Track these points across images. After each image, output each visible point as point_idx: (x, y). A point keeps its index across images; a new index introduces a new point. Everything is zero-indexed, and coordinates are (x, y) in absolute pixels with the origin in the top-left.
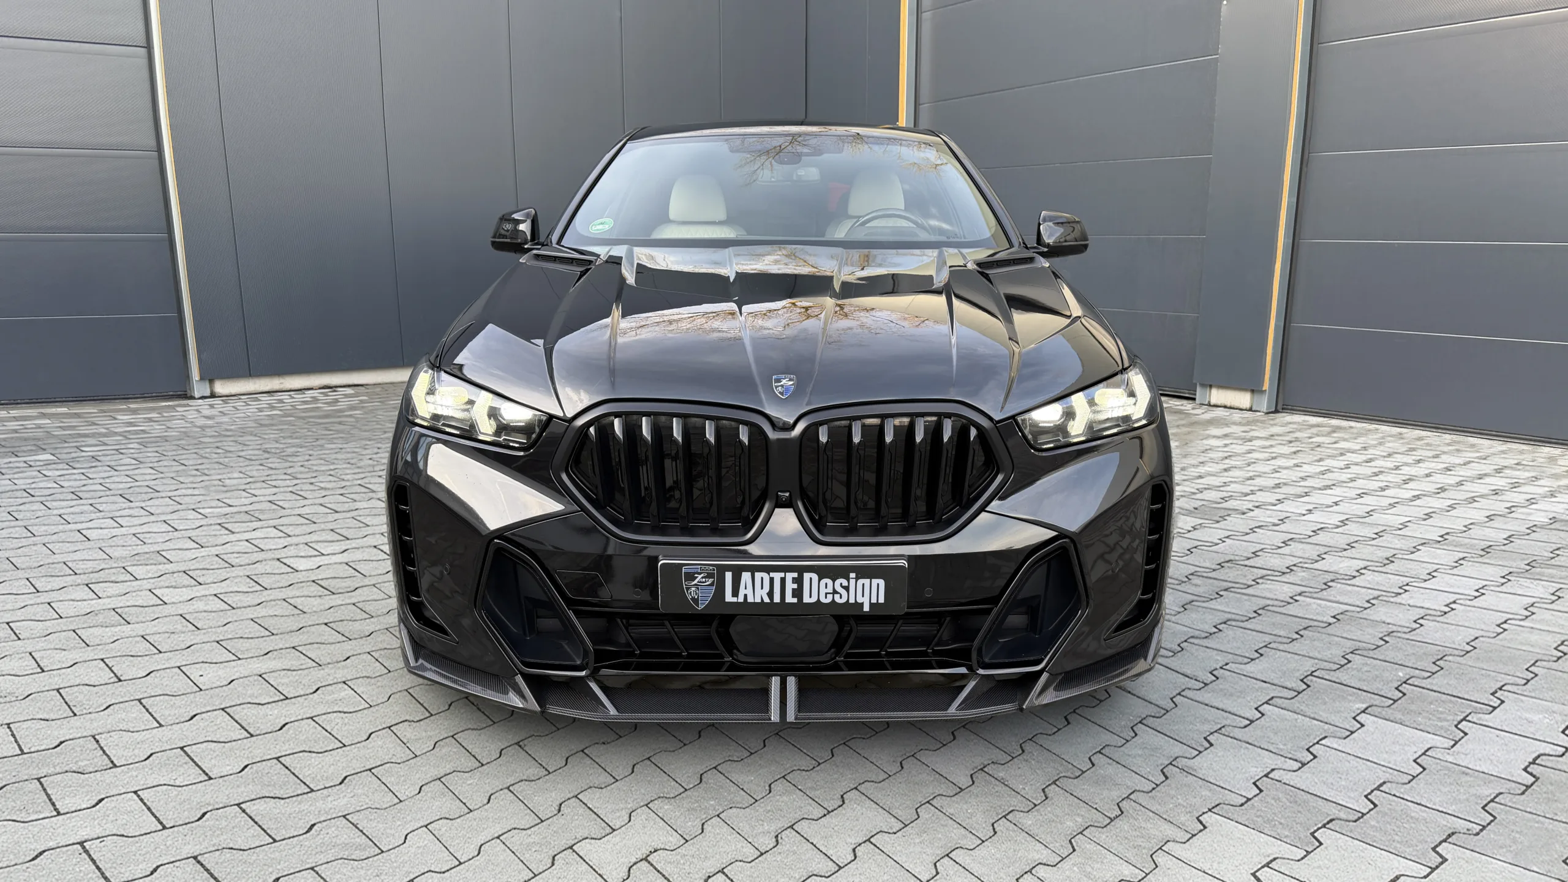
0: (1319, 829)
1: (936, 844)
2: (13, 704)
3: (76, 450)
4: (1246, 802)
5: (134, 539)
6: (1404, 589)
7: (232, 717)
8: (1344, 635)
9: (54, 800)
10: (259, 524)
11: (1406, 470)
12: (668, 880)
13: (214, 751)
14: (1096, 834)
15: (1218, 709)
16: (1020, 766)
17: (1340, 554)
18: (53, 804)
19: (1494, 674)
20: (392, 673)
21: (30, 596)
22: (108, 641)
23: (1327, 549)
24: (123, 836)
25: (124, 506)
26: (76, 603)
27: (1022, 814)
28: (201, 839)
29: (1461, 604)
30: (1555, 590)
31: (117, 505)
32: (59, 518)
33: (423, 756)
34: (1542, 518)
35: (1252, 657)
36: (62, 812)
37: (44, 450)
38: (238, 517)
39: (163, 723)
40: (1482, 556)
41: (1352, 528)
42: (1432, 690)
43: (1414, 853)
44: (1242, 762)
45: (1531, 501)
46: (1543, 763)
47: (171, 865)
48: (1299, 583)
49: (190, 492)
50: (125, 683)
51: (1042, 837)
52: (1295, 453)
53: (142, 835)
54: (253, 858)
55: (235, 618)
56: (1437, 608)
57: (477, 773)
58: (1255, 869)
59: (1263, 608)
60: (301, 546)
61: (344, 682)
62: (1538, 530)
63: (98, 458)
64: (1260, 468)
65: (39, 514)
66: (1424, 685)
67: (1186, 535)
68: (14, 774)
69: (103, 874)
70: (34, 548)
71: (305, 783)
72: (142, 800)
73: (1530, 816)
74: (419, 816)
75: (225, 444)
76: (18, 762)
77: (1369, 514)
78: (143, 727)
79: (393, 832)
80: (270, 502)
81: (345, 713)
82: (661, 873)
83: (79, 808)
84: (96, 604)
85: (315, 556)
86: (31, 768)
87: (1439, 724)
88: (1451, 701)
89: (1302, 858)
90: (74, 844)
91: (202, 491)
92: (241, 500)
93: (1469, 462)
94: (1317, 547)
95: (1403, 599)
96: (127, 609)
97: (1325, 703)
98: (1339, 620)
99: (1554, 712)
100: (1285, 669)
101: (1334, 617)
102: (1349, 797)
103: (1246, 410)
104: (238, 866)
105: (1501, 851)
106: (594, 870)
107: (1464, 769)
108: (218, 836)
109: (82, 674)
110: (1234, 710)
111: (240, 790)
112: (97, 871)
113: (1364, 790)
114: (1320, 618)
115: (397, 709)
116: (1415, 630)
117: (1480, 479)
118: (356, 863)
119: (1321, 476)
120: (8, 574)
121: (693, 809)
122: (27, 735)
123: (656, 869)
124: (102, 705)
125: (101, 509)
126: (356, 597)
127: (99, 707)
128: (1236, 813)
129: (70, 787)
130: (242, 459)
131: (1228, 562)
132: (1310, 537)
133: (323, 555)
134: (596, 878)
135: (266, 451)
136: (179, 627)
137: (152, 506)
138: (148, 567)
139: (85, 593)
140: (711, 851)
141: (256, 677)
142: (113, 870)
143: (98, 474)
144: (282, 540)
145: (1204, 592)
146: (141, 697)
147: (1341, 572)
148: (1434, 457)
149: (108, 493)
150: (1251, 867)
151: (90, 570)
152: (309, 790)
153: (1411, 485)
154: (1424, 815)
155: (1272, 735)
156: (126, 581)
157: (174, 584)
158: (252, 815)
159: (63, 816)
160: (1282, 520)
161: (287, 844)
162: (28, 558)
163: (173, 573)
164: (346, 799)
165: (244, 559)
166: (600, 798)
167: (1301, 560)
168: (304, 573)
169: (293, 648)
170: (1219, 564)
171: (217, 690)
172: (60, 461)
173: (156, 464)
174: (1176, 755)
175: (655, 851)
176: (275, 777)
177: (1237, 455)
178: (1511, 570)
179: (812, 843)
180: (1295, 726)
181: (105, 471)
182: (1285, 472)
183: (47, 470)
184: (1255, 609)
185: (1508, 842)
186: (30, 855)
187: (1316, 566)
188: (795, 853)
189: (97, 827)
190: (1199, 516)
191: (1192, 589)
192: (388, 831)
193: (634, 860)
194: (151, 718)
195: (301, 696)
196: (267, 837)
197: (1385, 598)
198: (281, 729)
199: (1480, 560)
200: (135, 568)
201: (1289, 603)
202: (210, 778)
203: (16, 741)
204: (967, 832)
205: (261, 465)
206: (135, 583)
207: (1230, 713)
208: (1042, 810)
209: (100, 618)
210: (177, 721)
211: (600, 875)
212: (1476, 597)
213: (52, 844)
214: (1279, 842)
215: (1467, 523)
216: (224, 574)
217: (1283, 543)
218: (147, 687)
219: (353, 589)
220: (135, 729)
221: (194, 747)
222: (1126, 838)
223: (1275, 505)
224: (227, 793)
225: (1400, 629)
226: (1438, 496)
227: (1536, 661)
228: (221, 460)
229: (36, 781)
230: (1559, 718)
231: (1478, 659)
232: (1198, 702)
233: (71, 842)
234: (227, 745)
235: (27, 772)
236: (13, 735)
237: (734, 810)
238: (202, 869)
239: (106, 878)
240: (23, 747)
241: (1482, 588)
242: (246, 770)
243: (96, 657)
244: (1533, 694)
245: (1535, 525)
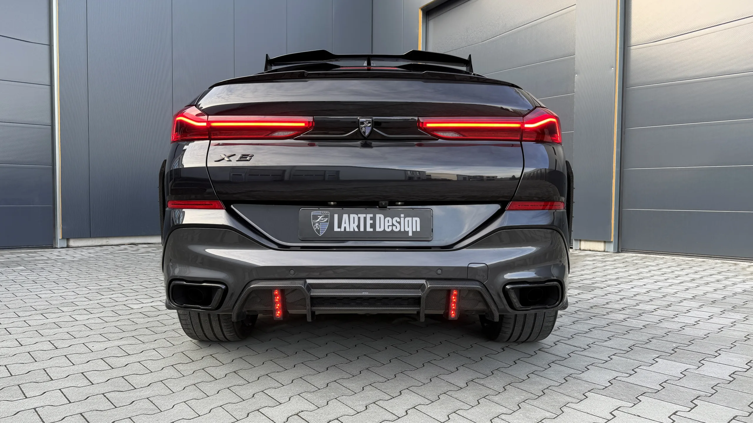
0: (639, 396)
1: (448, 408)
2: (8, 358)
3: (34, 265)
4: (605, 388)
5: (61, 297)
6: (676, 316)
7: (105, 362)
8: (648, 332)
9: (25, 393)
10: (114, 292)
11: (676, 273)
12: (308, 422)
13: (96, 374)
14: (532, 402)
15: (591, 357)
16: (492, 379)
17: (647, 303)
18: (24, 394)
19: (716, 345)
20: (175, 346)
21: (16, 318)
22: (52, 334)
23: (640, 302)
24: (52, 406)
25: (55, 286)
26: (37, 321)
27: (493, 396)
28: (85, 407)
29: (702, 322)
30: (745, 316)
31: (52, 286)
32: (27, 290)
33: (188, 376)
34: (740, 290)
35: (606, 340)
36: (28, 397)
37: (21, 265)
38: (104, 290)
39: (75, 364)
40: (711, 304)
41: (652, 294)
42: (688, 351)
43: (683, 403)
44: (603, 375)
45: (734, 284)
46: (737, 374)
47: (71, 417)
48: (627, 314)
49: (84, 281)
50: (59, 349)
51: (504, 404)
52: (626, 266)
53: (60, 405)
54: (105, 414)
55: (108, 326)
56: (691, 323)
57: (213, 383)
58: (611, 411)
59: (611, 323)
60: (134, 300)
61: (154, 349)
62: (737, 294)
63: (44, 268)
64: (610, 272)
65: (19, 289)
66: (685, 349)
67: (575, 297)
68: (8, 383)
69: (42, 420)
70: (17, 301)
71: (133, 386)
72: (62, 392)
73: (732, 391)
74: (182, 398)
75: (99, 263)
76: (10, 379)
77: (660, 289)
78: (66, 365)
79: (167, 404)
80: (118, 284)
81: (153, 360)
82: (304, 420)
83: (35, 396)
84: (46, 321)
85: (140, 304)
86: (15, 381)
87: (692, 361)
88: (697, 354)
89: (633, 406)
90: (32, 409)
91: (89, 280)
92: (106, 284)
93: (706, 270)
94: (636, 301)
95: (675, 320)
96: (60, 323)
97: (640, 355)
98: (646, 327)
99: (743, 358)
100: (621, 344)
101: (644, 326)
102: (652, 385)
103: (602, 252)
104: (98, 417)
105: (721, 402)
106: (269, 419)
107: (703, 376)
108: (92, 406)
109: (39, 346)
110: (599, 358)
111: (105, 388)
112: (40, 419)
113: (659, 383)
114: (637, 327)
115: (176, 359)
116: (681, 330)
117: (711, 276)
118: (149, 416)
119: (638, 275)
120: (5, 311)
121: (323, 396)
122: (14, 369)
123: (302, 418)
124: (48, 357)
125: (45, 287)
126: (159, 318)
127: (47, 358)
128: (602, 392)
129: (32, 388)
130: (106, 269)
131: (595, 306)
132: (632, 297)
133: (143, 303)
134: (270, 422)
135: (116, 266)
136: (84, 329)
137: (67, 286)
138: (68, 308)
139: (41, 317)
140: (331, 411)
141: (117, 347)
142: (46, 418)
143: (44, 274)
144: (125, 298)
145: (584, 317)
146: (66, 354)
147: (647, 310)
148: (689, 268)
149: (48, 281)
150: (609, 410)
151: (43, 309)
152: (134, 388)
153: (679, 278)
154: (686, 390)
155: (616, 366)
156: (59, 313)
157: (80, 313)
158: (108, 398)
159: (28, 399)
160: (620, 291)
161: (121, 408)
162: (14, 305)
163: (79, 310)
164: (149, 392)
165: (110, 305)
166: (275, 392)
167: (628, 305)
168: (135, 310)
169: (133, 336)
170: (591, 307)
171: (99, 352)
172: (28, 269)
173: (69, 271)
174: (571, 373)
175: (302, 411)
176: (121, 384)
177: (599, 267)
178: (725, 309)
179: (385, 409)
180: (627, 362)
181: (47, 273)
182: (620, 273)
183: (22, 272)
184: (607, 323)
185: (723, 399)
186: (13, 413)
187: (635, 308)
188: (375, 412)
189: (42, 402)
190: (581, 289)
191: (578, 316)
192: (165, 404)
193: (291, 415)
194: (70, 362)
195: (135, 354)
196: (113, 406)
197: (667, 320)
198: (126, 366)
199: (711, 305)
200: (62, 308)
201: (623, 321)
202: (93, 384)
203: (9, 371)
204: (465, 404)
205: (114, 271)
206: (63, 313)
207: (596, 358)
208: (503, 394)
209: (48, 326)
210: (81, 363)
211: (272, 420)
212: (709, 319)
213: (22, 409)
214: (621, 401)
215: (705, 292)
216: (102, 310)
217: (620, 299)
218: (69, 351)
219: (157, 315)
220: (62, 366)
221: (88, 372)
222: (547, 403)
223: (617, 285)
224: (99, 389)
225: (674, 330)
226: (692, 282)
227: (736, 341)
228: (97, 269)
229: (17, 386)
230: (745, 360)
231: (710, 340)
232: (582, 355)
233: (30, 408)
234: (102, 372)
235: (13, 383)
236: (8, 369)
237: (344, 396)
238: (83, 418)
239: (43, 422)
240: (12, 374)
241: (712, 316)
242: (108, 381)
243: (46, 340)
244: (734, 352)
245: (736, 293)
